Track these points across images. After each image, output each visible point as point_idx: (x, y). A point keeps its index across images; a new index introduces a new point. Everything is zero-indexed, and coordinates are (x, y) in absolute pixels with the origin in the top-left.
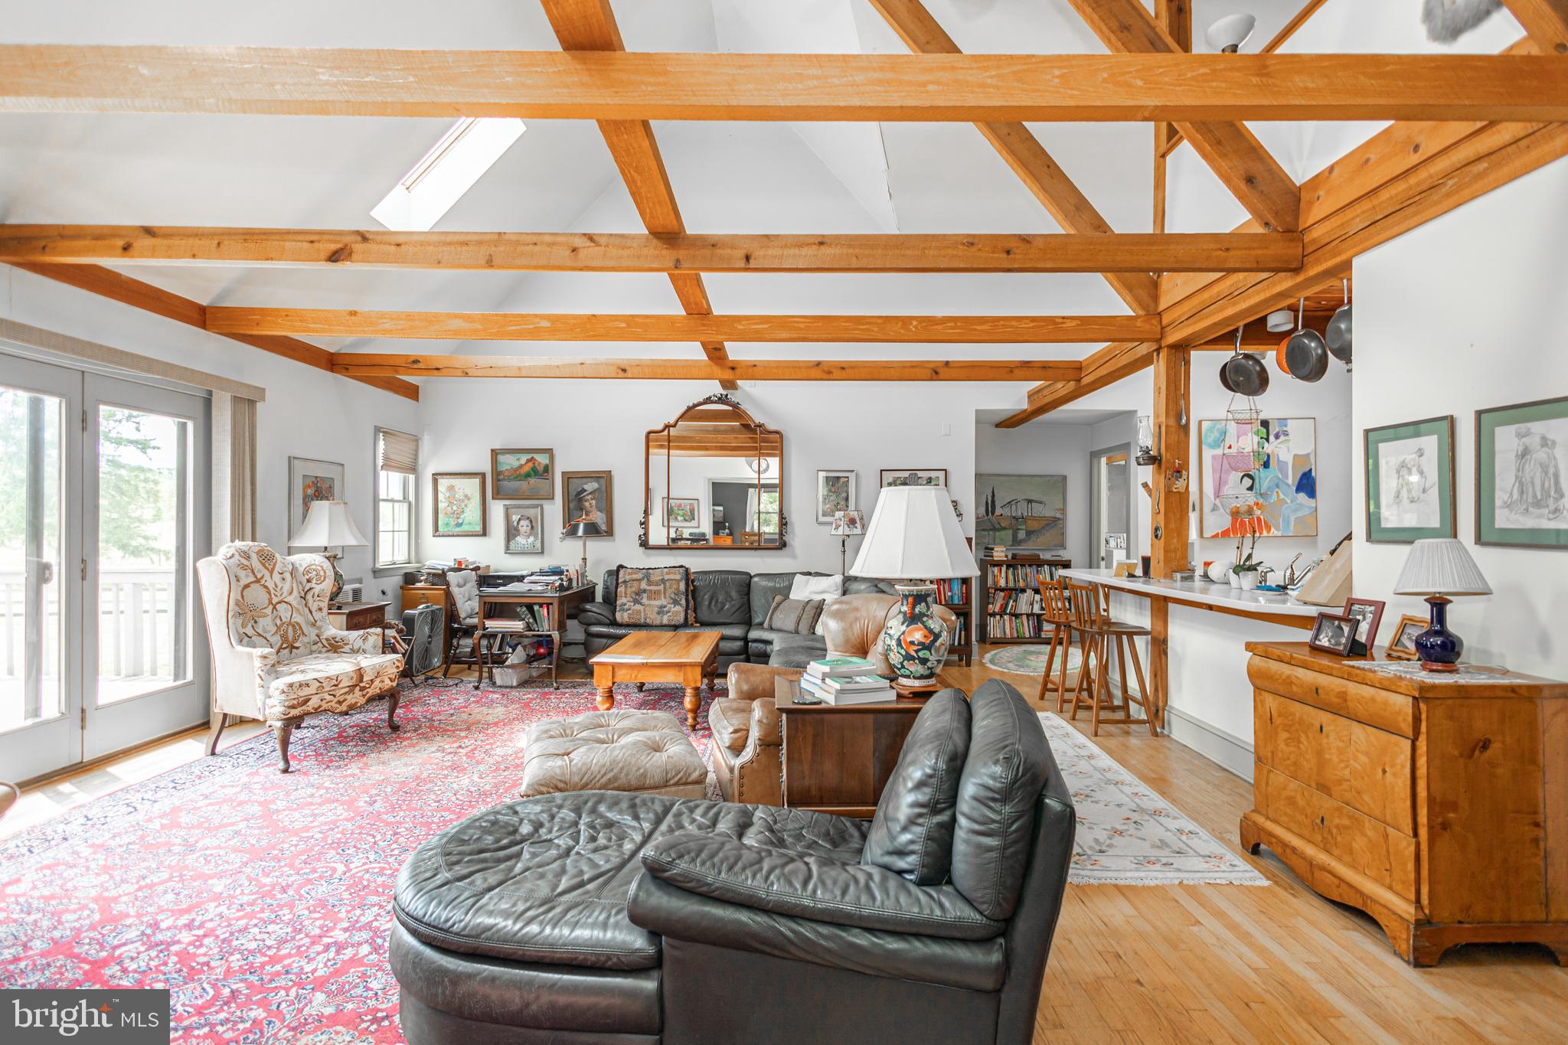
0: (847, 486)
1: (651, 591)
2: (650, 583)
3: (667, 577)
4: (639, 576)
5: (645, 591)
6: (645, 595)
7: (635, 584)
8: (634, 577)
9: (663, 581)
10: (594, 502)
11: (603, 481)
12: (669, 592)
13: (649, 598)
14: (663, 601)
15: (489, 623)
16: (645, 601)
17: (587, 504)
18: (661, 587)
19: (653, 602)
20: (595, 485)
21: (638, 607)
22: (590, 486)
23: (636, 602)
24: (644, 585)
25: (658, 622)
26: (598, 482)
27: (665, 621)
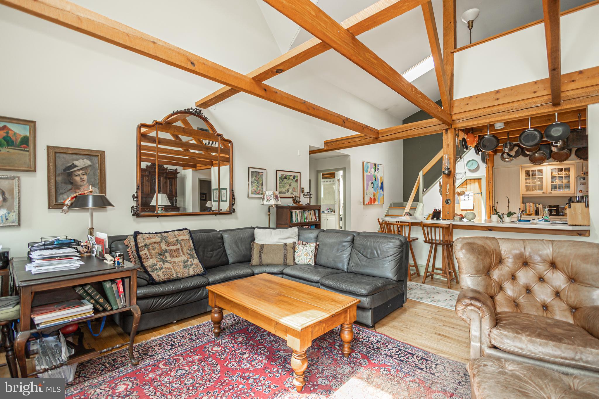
0: (262, 177)
1: (171, 250)
2: (168, 244)
3: (180, 238)
4: (158, 239)
5: (166, 251)
6: (168, 255)
7: (157, 246)
8: (154, 240)
9: (178, 242)
10: (85, 177)
11: (96, 159)
12: (185, 249)
13: (172, 256)
14: (184, 258)
15: (38, 319)
16: (169, 259)
17: (78, 179)
18: (179, 246)
19: (176, 259)
20: (88, 162)
21: (167, 265)
22: (81, 163)
23: (164, 261)
24: (164, 246)
25: (186, 275)
26: (90, 160)
27: (192, 273)
